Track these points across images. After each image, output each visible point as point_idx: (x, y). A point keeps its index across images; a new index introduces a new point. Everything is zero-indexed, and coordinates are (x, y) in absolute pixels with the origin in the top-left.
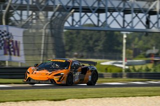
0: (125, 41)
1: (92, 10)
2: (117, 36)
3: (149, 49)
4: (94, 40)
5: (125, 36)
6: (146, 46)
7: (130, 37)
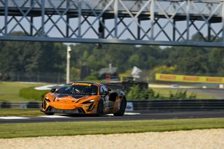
0: (69, 56)
1: (23, 13)
2: (58, 49)
3: (104, 67)
4: (24, 55)
6: (99, 63)
7: (77, 51)
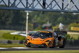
0: (27, 18)
2: (22, 13)
3: (45, 23)
4: (5, 16)
5: (28, 14)
6: (42, 21)
7: (31, 15)
